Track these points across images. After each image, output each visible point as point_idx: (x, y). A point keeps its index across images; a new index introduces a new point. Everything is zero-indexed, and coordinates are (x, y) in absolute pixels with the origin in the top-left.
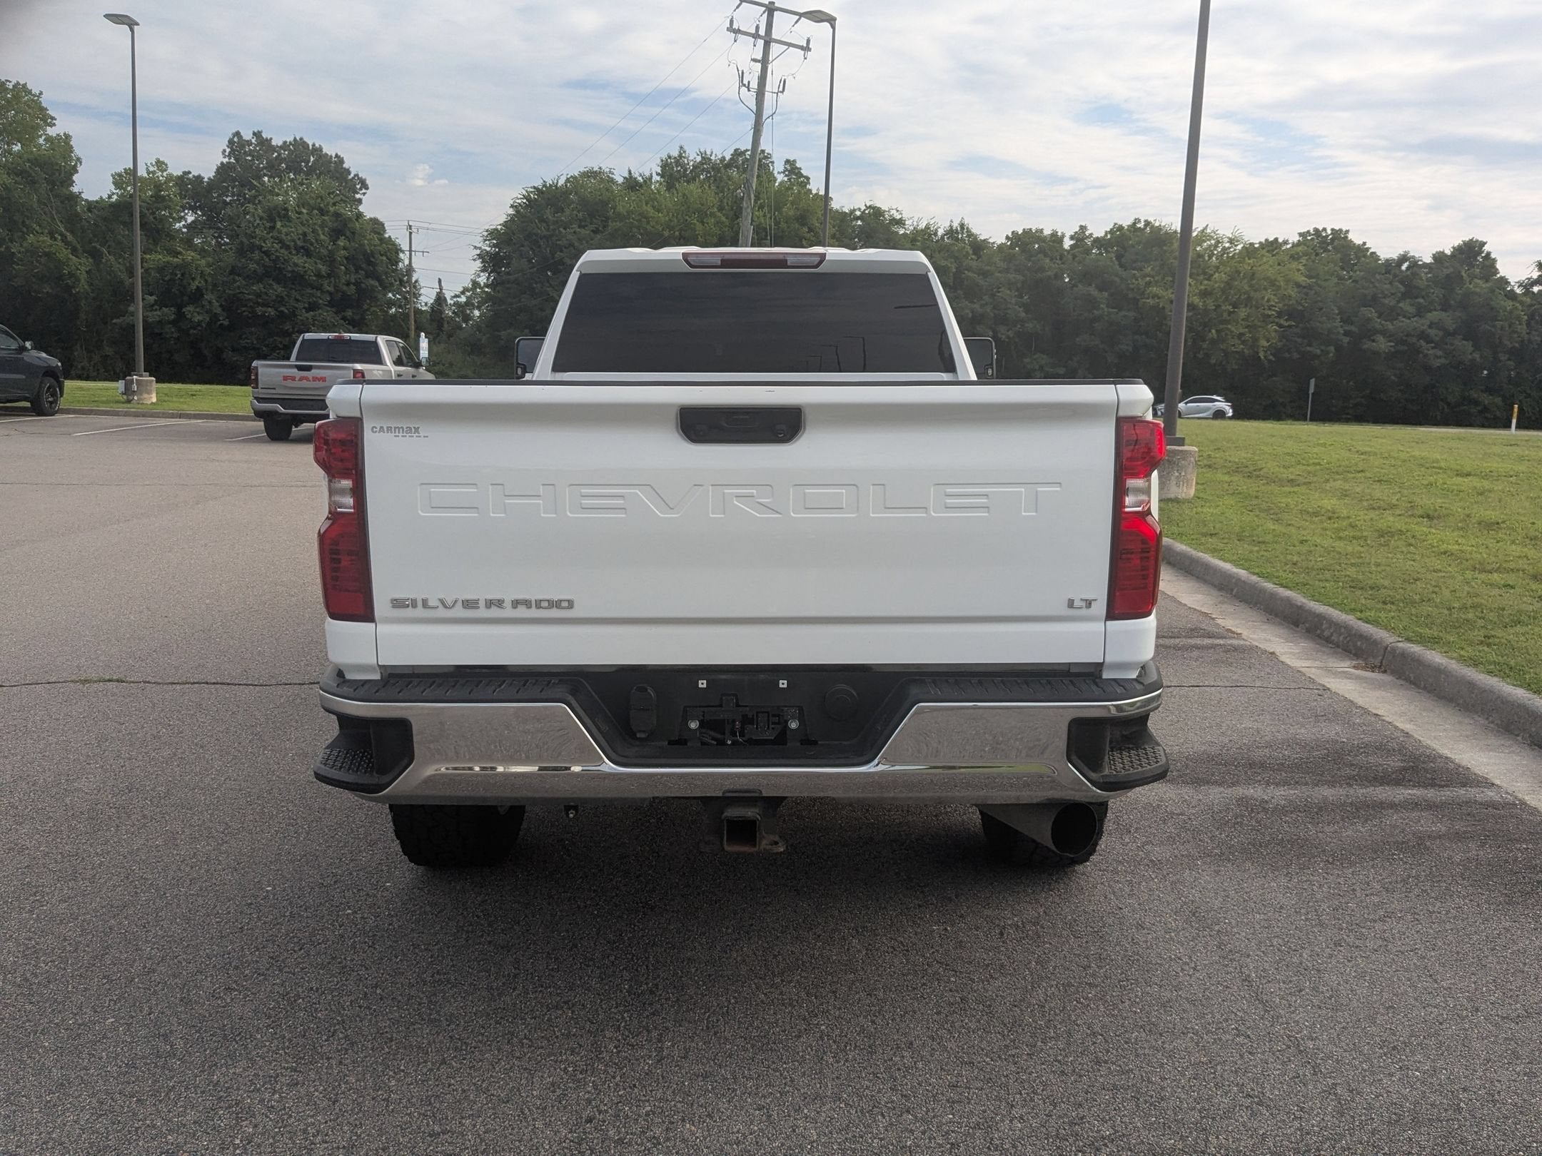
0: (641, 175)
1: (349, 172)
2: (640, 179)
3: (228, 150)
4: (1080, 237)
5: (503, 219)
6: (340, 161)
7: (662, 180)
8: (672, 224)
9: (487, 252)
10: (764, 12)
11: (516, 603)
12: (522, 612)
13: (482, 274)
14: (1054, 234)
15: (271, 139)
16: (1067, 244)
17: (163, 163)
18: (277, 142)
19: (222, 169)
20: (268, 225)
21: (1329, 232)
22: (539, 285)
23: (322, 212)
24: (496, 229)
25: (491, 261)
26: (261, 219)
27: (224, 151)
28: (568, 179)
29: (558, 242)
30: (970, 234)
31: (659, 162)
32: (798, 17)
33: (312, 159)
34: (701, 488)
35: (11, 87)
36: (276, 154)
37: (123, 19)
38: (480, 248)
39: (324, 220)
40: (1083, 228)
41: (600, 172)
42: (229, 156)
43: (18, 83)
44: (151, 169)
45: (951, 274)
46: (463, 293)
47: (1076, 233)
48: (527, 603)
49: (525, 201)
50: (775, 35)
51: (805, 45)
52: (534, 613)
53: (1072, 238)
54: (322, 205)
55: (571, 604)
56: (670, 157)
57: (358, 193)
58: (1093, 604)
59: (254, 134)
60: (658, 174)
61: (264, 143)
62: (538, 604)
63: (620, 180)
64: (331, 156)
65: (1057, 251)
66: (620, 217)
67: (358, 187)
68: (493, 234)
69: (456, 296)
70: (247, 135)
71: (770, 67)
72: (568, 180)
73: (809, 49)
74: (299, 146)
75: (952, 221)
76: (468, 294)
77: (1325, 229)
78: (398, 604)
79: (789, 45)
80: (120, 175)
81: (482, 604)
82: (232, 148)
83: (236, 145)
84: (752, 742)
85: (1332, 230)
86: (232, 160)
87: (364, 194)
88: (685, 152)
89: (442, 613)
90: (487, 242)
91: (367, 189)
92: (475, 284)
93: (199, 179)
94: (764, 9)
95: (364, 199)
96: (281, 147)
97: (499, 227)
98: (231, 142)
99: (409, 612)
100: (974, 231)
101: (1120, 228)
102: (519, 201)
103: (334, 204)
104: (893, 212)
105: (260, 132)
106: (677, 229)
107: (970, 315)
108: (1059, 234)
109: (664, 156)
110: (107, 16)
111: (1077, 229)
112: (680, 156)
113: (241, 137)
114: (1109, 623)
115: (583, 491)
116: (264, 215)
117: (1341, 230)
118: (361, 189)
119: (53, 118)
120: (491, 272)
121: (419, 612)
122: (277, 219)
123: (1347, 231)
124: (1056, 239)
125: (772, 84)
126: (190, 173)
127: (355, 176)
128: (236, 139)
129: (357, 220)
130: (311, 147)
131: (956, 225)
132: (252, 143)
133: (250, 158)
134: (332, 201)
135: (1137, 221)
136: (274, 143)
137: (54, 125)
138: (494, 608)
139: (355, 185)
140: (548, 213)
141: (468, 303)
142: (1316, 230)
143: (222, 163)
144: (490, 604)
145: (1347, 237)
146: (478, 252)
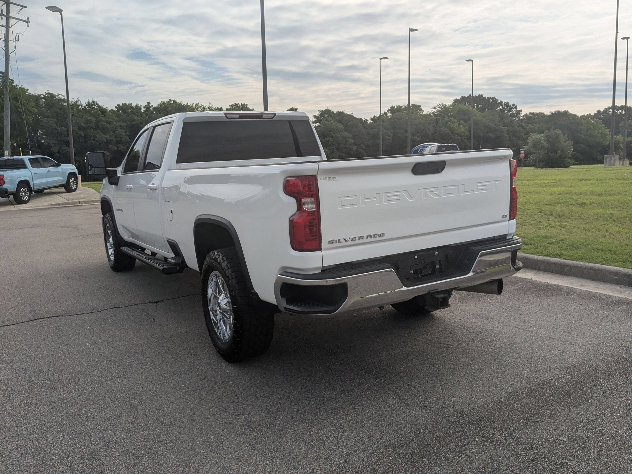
4: (148, 107)
10: (4, 4)
11: (367, 237)
12: (369, 240)
14: (137, 106)
16: (143, 110)
21: (240, 105)
30: (98, 106)
32: (22, 7)
34: (420, 190)
40: (148, 103)
45: (93, 123)
47: (146, 105)
48: (371, 236)
50: (11, 14)
51: (27, 20)
52: (373, 239)
53: (144, 107)
55: (384, 234)
58: (507, 216)
62: (374, 236)
65: (139, 113)
71: (10, 29)
73: (29, 22)
75: (89, 100)
77: (238, 104)
78: (330, 242)
79: (19, 20)
81: (357, 238)
84: (426, 275)
85: (241, 104)
89: (345, 244)
94: (4, 2)
99: (334, 245)
100: (100, 104)
101: (164, 103)
104: (59, 96)
107: (106, 140)
108: (139, 105)
111: (146, 104)
114: (509, 221)
115: (388, 194)
117: (244, 104)
121: (338, 244)
123: (247, 105)
124: (138, 108)
125: (11, 38)
131: (91, 102)
135: (170, 100)
138: (361, 240)
142: (235, 104)
144: (360, 238)
145: (247, 107)
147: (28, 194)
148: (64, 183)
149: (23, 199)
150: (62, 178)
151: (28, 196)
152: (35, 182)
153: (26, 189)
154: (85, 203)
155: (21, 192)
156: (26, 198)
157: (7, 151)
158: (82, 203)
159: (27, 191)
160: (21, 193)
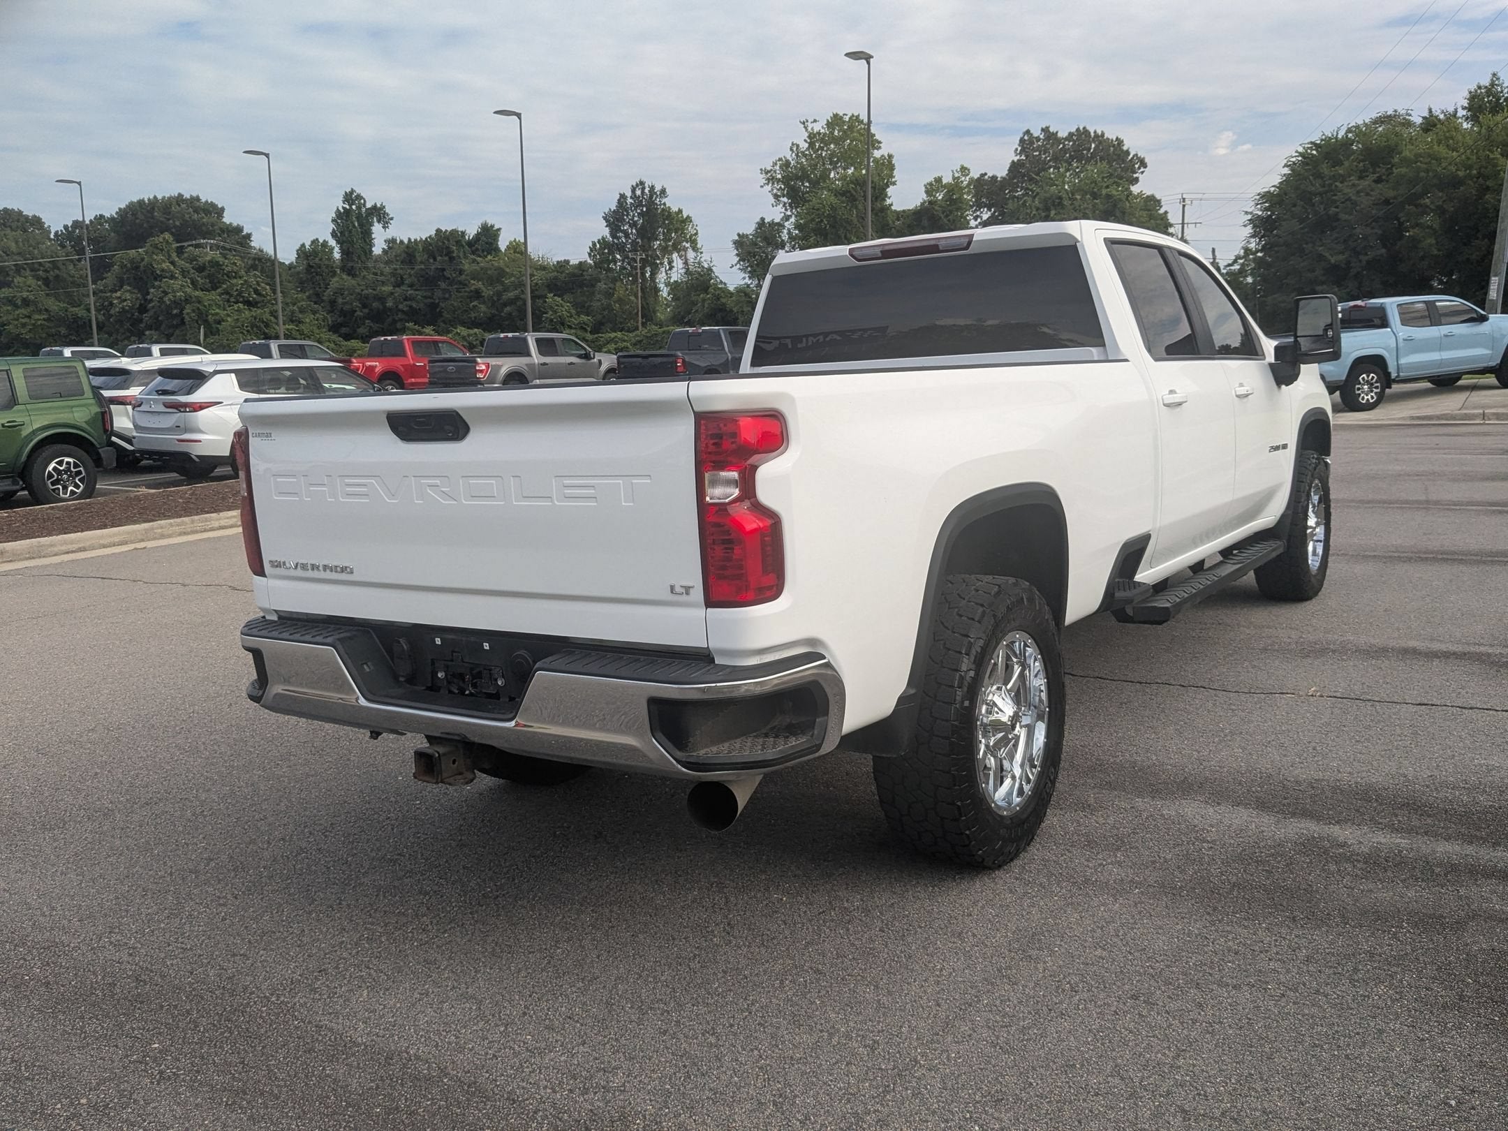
0: (1443, 112)
1: (1128, 153)
2: (1442, 117)
3: (1019, 148)
5: (1277, 180)
6: (1120, 142)
7: (1469, 114)
8: (1470, 162)
9: (1259, 216)
12: (329, 575)
13: (1253, 240)
15: (1057, 132)
17: (966, 168)
18: (1063, 134)
19: (1014, 167)
20: (1043, 214)
22: (1310, 245)
23: (1095, 196)
24: (1269, 192)
25: (1262, 226)
26: (1038, 209)
27: (1017, 149)
28: (1349, 128)
29: (1334, 197)
31: (1466, 94)
33: (1093, 146)
35: (847, 120)
36: (1061, 146)
37: (862, 55)
38: (1251, 213)
39: (1096, 204)
41: (1395, 115)
42: (1020, 154)
43: (853, 115)
44: (956, 175)
46: (1235, 261)
48: (330, 568)
49: (1300, 158)
52: (334, 576)
54: (1095, 190)
55: (351, 570)
56: (1480, 87)
57: (1136, 173)
58: (691, 591)
59: (1043, 130)
60: (1464, 108)
61: (1049, 135)
63: (1419, 121)
64: (1112, 140)
66: (1406, 162)
67: (1137, 166)
68: (1266, 196)
69: (1229, 265)
70: (1037, 133)
72: (1349, 131)
74: (1082, 135)
76: (1241, 261)
78: (273, 564)
80: (931, 184)
81: (309, 567)
82: (1022, 146)
83: (1027, 143)
86: (1023, 157)
87: (1142, 172)
88: (1498, 79)
90: (1259, 206)
91: (1145, 167)
92: (1247, 251)
93: (994, 178)
95: (1141, 177)
96: (1066, 139)
97: (1273, 189)
98: (1022, 141)
99: (279, 571)
102: (1294, 159)
103: (1107, 187)
105: (1047, 128)
106: (1476, 166)
109: (1473, 87)
110: (847, 55)
112: (1493, 84)
113: (1032, 135)
114: (708, 609)
115: (346, 481)
116: (1041, 206)
118: (1139, 168)
119: (880, 142)
120: (1262, 237)
122: (1052, 207)
126: (986, 174)
127: (1134, 156)
128: (1026, 138)
129: (1127, 199)
130: (1092, 134)
132: (1040, 139)
133: (1037, 153)
134: (1105, 185)
136: (1060, 135)
137: (880, 148)
138: (316, 571)
139: (1134, 165)
140: (1325, 169)
141: (1242, 272)
143: (1013, 161)
144: (313, 567)
146: (1249, 217)
147: (1377, 388)
148: (1493, 364)
149: (1363, 398)
150: (1491, 352)
151: (1376, 393)
152: (1403, 361)
153: (1373, 377)
154: (1498, 419)
155: (1360, 383)
156: (1367, 397)
157: (1497, 278)
158: (1489, 419)
159: (1376, 382)
160: (1357, 386)
